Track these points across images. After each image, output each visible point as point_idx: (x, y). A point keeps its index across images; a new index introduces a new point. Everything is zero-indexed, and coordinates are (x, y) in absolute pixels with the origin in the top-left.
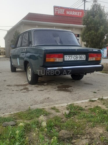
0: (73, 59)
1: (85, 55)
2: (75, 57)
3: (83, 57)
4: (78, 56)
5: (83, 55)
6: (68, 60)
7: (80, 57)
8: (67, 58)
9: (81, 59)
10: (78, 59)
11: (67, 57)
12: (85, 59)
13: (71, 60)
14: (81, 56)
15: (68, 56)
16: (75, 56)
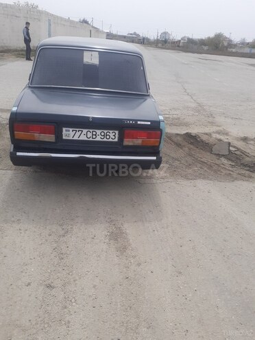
0: (83, 138)
1: (117, 132)
2: (90, 135)
3: (112, 135)
4: (98, 132)
5: (111, 132)
6: (71, 138)
7: (103, 134)
8: (69, 134)
9: (105, 140)
10: (98, 139)
11: (69, 131)
12: (116, 140)
13: (80, 138)
14: (105, 131)
15: (71, 130)
16: (91, 131)
